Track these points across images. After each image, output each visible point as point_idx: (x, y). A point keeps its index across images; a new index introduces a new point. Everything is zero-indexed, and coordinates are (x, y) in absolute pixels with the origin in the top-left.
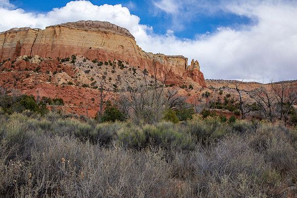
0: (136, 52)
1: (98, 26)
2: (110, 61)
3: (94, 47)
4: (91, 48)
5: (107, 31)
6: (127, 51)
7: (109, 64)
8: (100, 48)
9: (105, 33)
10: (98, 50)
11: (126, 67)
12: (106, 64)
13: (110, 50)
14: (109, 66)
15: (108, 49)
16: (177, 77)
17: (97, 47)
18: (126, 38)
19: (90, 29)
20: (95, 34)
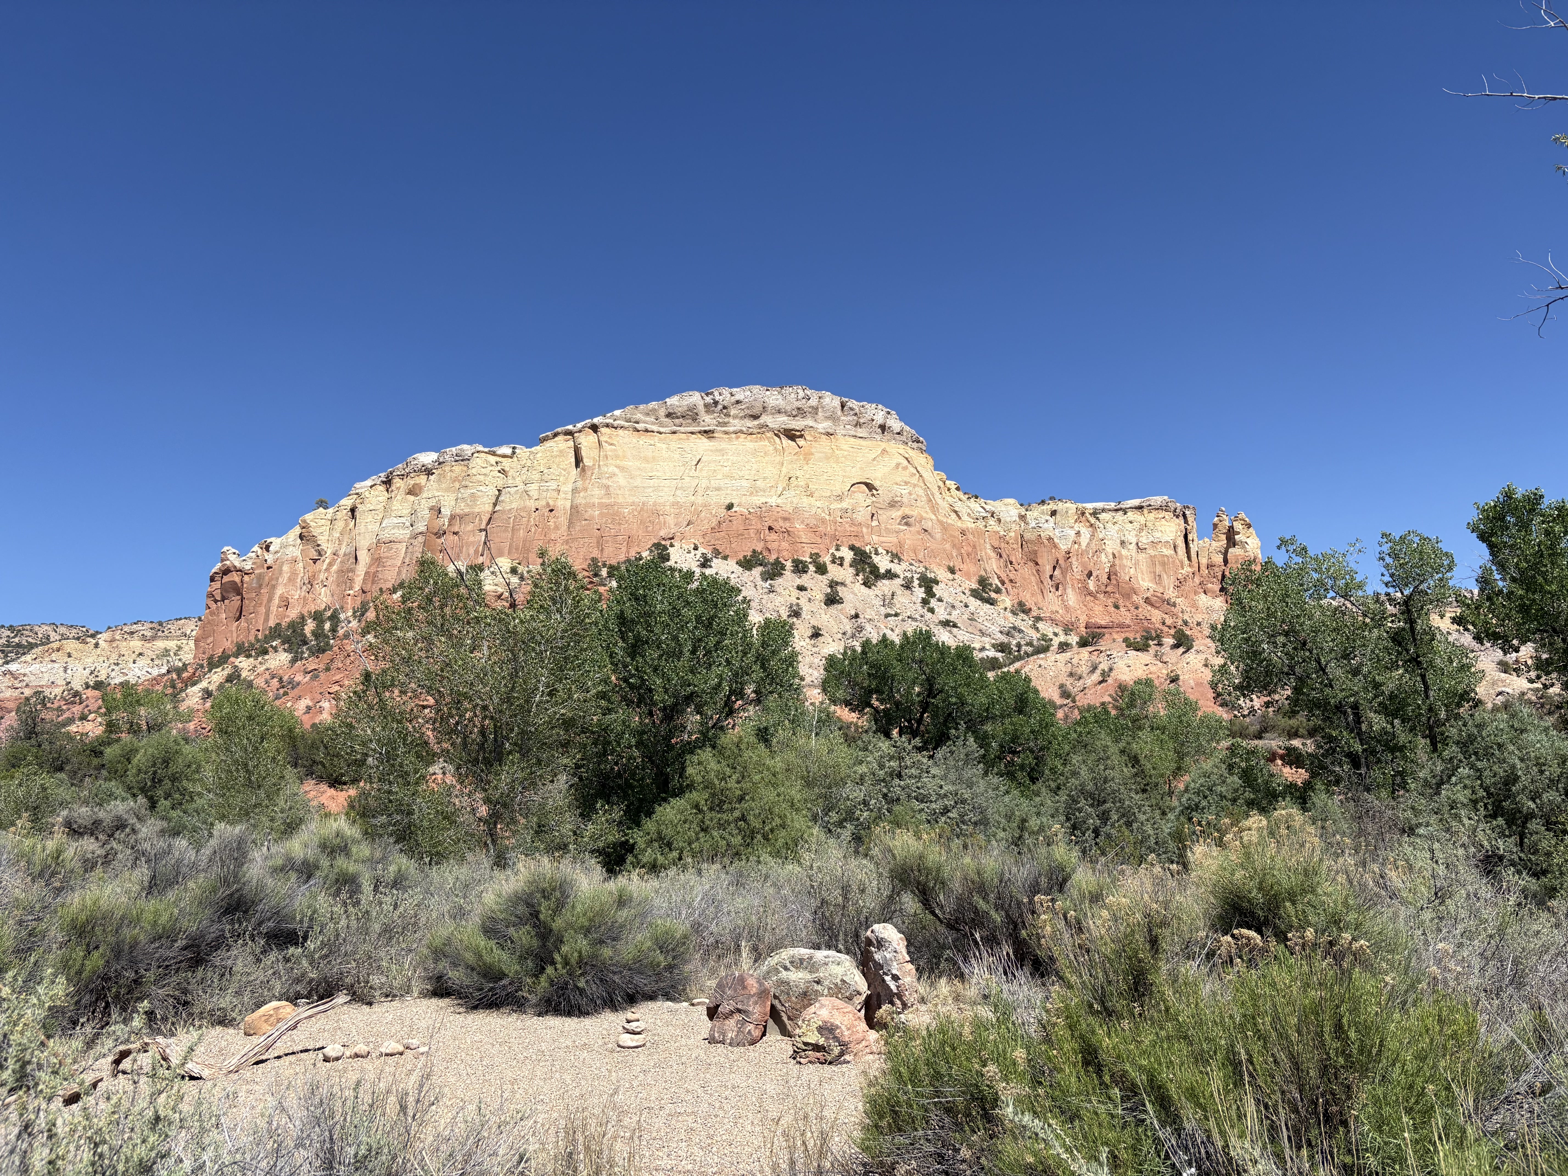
0: (934, 508)
1: (755, 411)
2: (815, 557)
3: (745, 503)
4: (730, 507)
5: (796, 424)
6: (893, 504)
7: (812, 568)
8: (773, 501)
9: (791, 435)
10: (762, 511)
11: (890, 575)
12: (800, 568)
13: (814, 506)
14: (810, 579)
15: (806, 501)
17: (758, 500)
18: (884, 445)
19: (725, 424)
20: (748, 444)
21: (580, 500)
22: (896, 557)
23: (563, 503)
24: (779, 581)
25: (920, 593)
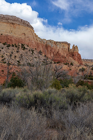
0: (34, 38)
1: (8, 19)
2: (15, 44)
3: (4, 34)
4: (2, 34)
5: (14, 22)
6: (28, 37)
7: (15, 46)
8: (9, 34)
9: (13, 24)
10: (7, 36)
11: (27, 49)
12: (13, 46)
13: (16, 36)
14: (14, 48)
15: (14, 35)
16: (62, 57)
17: (7, 34)
18: (27, 28)
19: (2, 20)
20: (5, 24)
22: (28, 46)
24: (9, 48)
25: (31, 52)
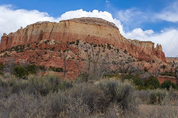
0: (119, 39)
1: (94, 21)
2: (102, 44)
3: (91, 35)
4: (89, 35)
5: (100, 24)
6: (114, 38)
7: (101, 46)
8: (96, 35)
10: (94, 37)
11: (112, 48)
12: (99, 46)
14: (101, 48)
15: (101, 36)
16: (147, 55)
17: (94, 35)
18: (113, 29)
19: (89, 23)
20: (92, 26)
21: (65, 32)
22: (113, 46)
23: (63, 32)
24: (96, 47)
25: (117, 51)
